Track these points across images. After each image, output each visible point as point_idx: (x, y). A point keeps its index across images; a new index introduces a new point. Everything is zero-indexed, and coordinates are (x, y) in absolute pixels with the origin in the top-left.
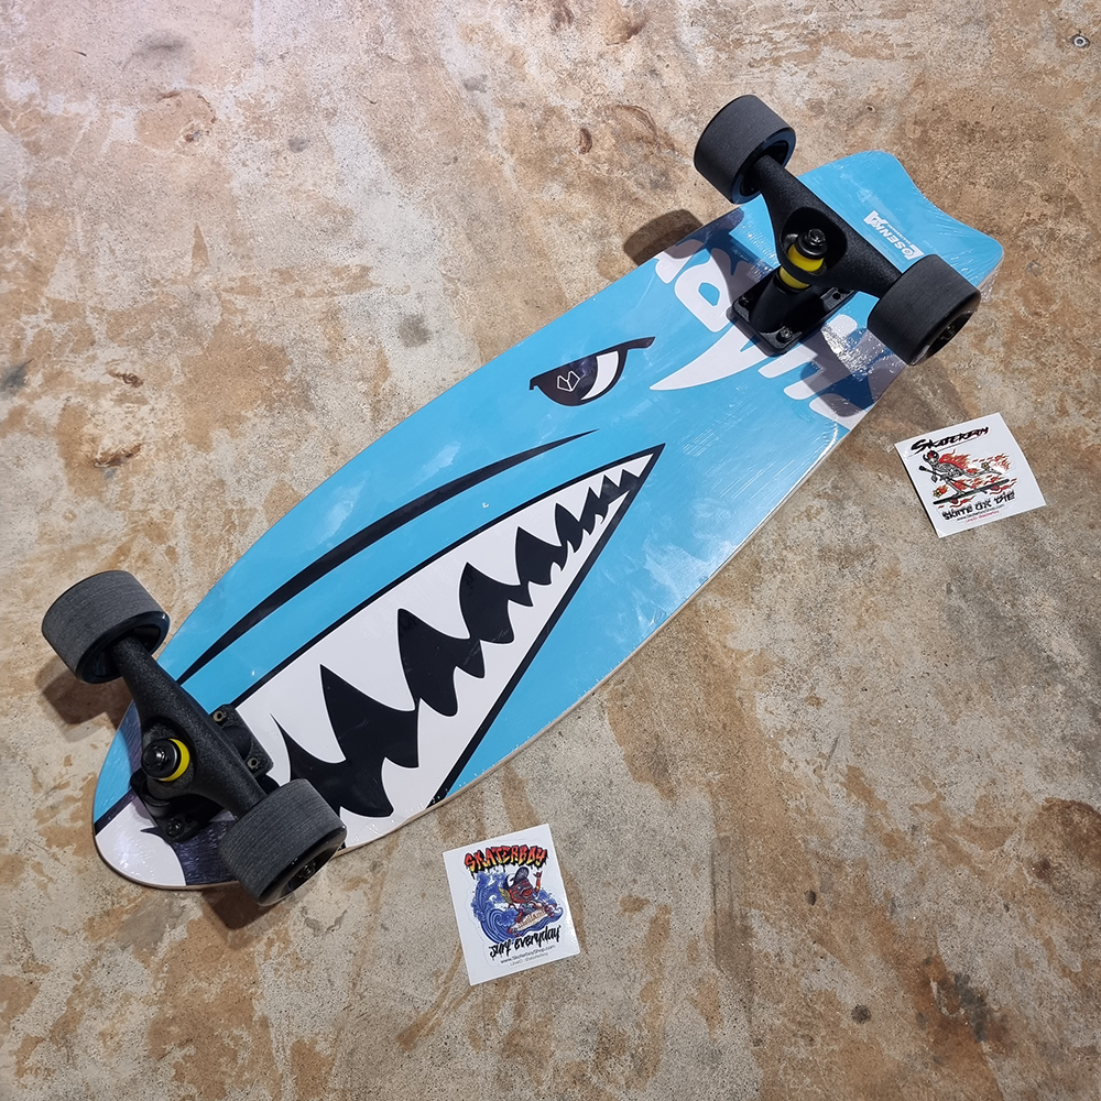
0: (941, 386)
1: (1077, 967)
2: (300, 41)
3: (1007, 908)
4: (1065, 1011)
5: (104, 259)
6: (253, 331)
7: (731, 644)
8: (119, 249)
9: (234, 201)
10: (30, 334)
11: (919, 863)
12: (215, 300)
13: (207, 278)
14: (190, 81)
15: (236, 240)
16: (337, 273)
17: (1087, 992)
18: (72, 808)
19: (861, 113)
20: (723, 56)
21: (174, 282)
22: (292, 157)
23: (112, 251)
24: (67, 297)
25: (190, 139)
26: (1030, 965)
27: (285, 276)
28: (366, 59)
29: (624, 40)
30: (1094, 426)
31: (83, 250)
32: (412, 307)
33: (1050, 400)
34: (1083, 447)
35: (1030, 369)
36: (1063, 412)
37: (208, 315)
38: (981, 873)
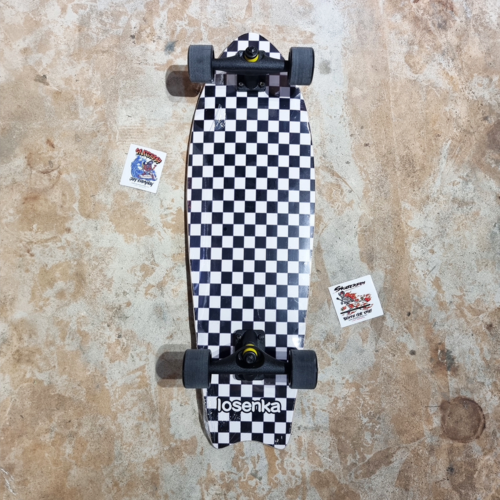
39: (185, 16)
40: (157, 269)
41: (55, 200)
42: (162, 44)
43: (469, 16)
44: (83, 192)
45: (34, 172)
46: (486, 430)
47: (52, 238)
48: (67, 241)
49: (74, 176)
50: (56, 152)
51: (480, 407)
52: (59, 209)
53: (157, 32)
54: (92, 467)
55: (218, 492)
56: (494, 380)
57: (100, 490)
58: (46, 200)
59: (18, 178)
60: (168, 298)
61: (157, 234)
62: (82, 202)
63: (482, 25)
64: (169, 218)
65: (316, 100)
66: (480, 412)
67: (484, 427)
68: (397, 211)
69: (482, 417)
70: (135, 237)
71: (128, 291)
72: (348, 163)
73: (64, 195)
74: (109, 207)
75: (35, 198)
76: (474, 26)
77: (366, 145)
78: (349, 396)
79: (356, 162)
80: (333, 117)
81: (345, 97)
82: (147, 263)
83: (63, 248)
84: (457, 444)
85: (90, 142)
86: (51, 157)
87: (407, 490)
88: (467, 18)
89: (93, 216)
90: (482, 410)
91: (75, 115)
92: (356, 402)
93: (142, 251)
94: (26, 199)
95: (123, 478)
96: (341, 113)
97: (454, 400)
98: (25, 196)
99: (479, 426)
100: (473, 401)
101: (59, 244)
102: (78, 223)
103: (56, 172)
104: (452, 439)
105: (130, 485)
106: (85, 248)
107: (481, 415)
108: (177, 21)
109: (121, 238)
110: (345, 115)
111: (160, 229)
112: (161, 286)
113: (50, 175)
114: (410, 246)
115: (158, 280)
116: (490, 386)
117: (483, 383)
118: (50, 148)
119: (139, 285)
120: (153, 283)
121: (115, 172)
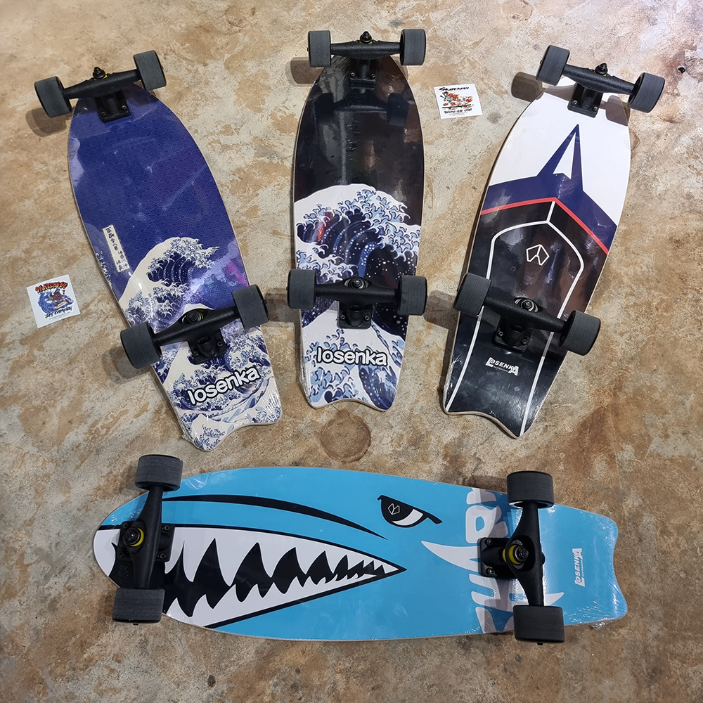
0: (601, 290)
1: (415, 413)
2: (578, 26)
3: (420, 384)
4: (399, 414)
5: (453, 21)
6: (459, 74)
7: (452, 265)
8: (460, 22)
9: (501, 42)
10: (414, 18)
11: (417, 352)
12: (462, 58)
13: (468, 51)
14: (535, 5)
15: (488, 51)
16: (498, 85)
17: (409, 419)
18: (283, 114)
19: (699, 212)
20: (686, 155)
21: (460, 44)
22: (531, 48)
23: (457, 22)
24: (432, 20)
25: (514, 17)
26: (406, 398)
27: (486, 72)
28: (587, 47)
29: (664, 120)
30: (624, 347)
31: (452, 14)
32: (503, 113)
33: (623, 328)
34: (612, 347)
35: (631, 316)
36: (622, 334)
37: (456, 59)
38: (426, 372)
39: (427, 15)
40: (235, 135)
41: (218, 43)
42: (393, 18)
43: (641, 172)
44: (242, 52)
45: (224, 17)
46: (357, 463)
47: (190, 60)
48: (197, 70)
49: (247, 39)
50: (251, 18)
51: (370, 441)
52: (215, 48)
53: (397, 9)
54: (44, 212)
55: (104, 311)
56: (404, 433)
57: (29, 230)
58: (213, 37)
59: (210, 13)
60: (221, 159)
61: (260, 116)
62: (233, 57)
63: (646, 185)
64: (280, 114)
65: (466, 131)
66: (366, 446)
67: (358, 460)
68: (452, 250)
69: (364, 451)
70: (244, 105)
71: (199, 132)
72: (448, 188)
73: (227, 44)
74: (248, 74)
75: (207, 31)
76: (638, 181)
77: (474, 188)
78: (276, 339)
79: (454, 192)
80: (468, 151)
81: (490, 146)
82: (233, 126)
83: (190, 71)
84: (321, 450)
85: (280, 30)
86: (245, 18)
87: (244, 446)
88: (637, 172)
89: (231, 71)
90: (369, 445)
91: (289, 9)
92: (277, 348)
93: (238, 117)
94: (201, 27)
95: (54, 238)
96: (476, 153)
97: (355, 417)
98: (202, 25)
99: (355, 454)
100: (369, 433)
101: (190, 67)
102: (216, 67)
103: (238, 28)
104: (323, 444)
105: (52, 247)
106: (203, 83)
107: (365, 449)
108: (417, 14)
109: (234, 98)
110: (478, 157)
111: (266, 115)
112: (226, 147)
113: (232, 27)
114: (437, 280)
115: (228, 143)
116: (395, 434)
117: (392, 427)
118: (250, 13)
119: (211, 134)
120: (222, 141)
121: (276, 59)
